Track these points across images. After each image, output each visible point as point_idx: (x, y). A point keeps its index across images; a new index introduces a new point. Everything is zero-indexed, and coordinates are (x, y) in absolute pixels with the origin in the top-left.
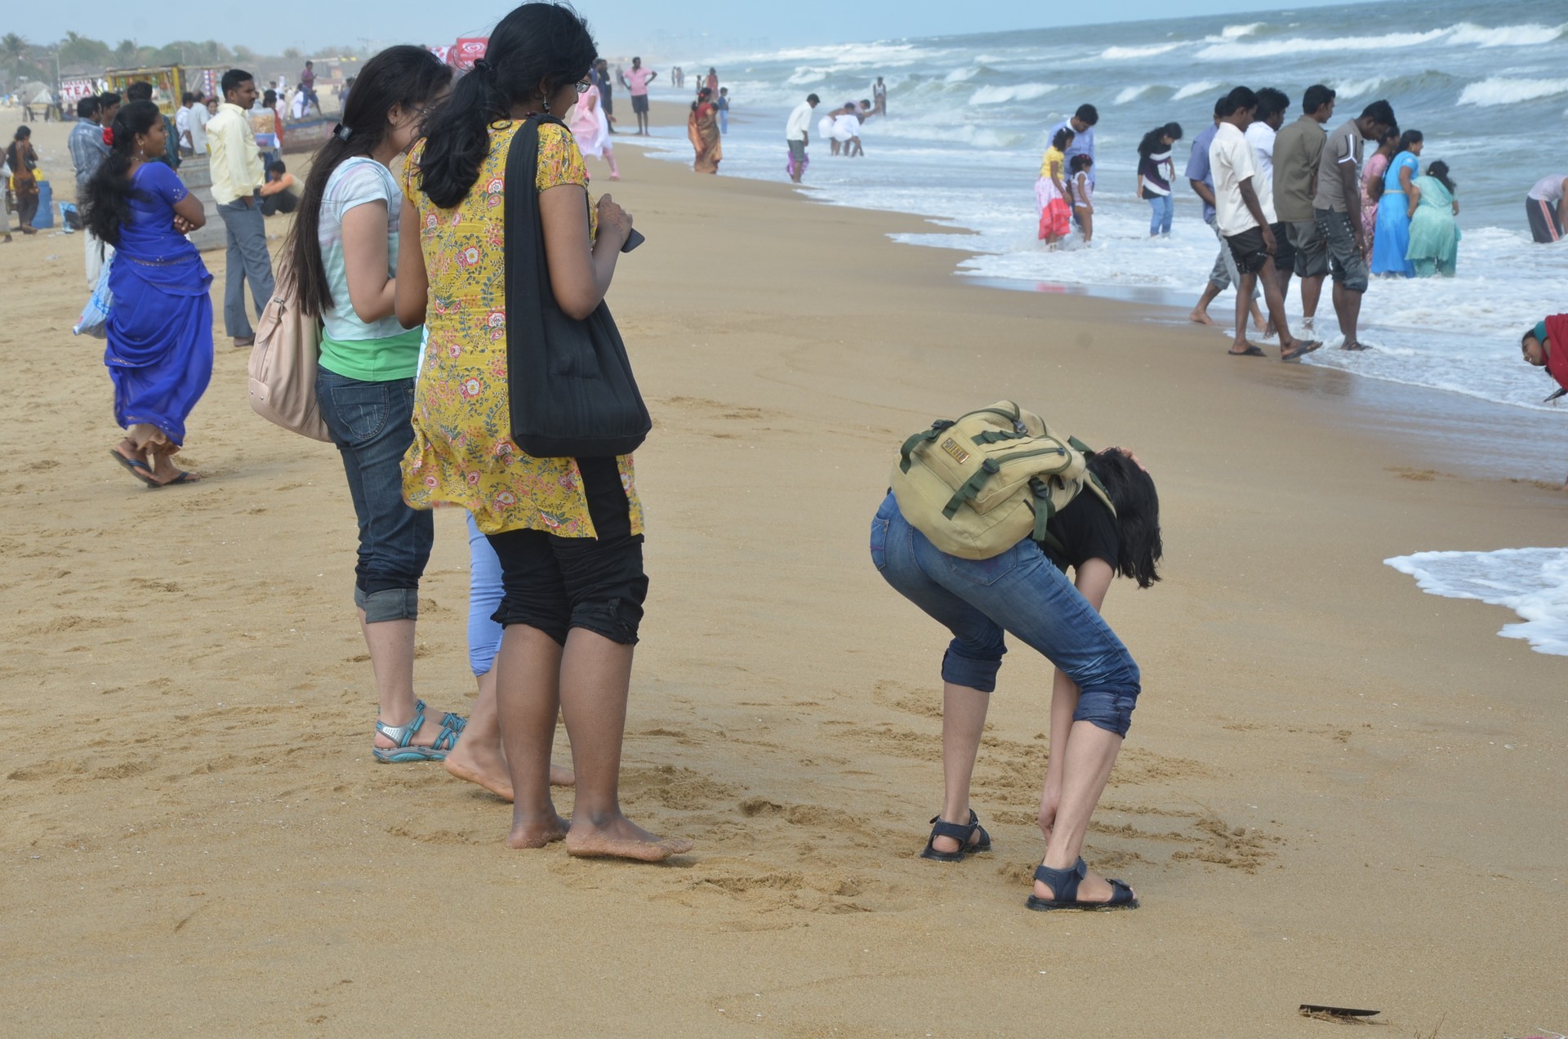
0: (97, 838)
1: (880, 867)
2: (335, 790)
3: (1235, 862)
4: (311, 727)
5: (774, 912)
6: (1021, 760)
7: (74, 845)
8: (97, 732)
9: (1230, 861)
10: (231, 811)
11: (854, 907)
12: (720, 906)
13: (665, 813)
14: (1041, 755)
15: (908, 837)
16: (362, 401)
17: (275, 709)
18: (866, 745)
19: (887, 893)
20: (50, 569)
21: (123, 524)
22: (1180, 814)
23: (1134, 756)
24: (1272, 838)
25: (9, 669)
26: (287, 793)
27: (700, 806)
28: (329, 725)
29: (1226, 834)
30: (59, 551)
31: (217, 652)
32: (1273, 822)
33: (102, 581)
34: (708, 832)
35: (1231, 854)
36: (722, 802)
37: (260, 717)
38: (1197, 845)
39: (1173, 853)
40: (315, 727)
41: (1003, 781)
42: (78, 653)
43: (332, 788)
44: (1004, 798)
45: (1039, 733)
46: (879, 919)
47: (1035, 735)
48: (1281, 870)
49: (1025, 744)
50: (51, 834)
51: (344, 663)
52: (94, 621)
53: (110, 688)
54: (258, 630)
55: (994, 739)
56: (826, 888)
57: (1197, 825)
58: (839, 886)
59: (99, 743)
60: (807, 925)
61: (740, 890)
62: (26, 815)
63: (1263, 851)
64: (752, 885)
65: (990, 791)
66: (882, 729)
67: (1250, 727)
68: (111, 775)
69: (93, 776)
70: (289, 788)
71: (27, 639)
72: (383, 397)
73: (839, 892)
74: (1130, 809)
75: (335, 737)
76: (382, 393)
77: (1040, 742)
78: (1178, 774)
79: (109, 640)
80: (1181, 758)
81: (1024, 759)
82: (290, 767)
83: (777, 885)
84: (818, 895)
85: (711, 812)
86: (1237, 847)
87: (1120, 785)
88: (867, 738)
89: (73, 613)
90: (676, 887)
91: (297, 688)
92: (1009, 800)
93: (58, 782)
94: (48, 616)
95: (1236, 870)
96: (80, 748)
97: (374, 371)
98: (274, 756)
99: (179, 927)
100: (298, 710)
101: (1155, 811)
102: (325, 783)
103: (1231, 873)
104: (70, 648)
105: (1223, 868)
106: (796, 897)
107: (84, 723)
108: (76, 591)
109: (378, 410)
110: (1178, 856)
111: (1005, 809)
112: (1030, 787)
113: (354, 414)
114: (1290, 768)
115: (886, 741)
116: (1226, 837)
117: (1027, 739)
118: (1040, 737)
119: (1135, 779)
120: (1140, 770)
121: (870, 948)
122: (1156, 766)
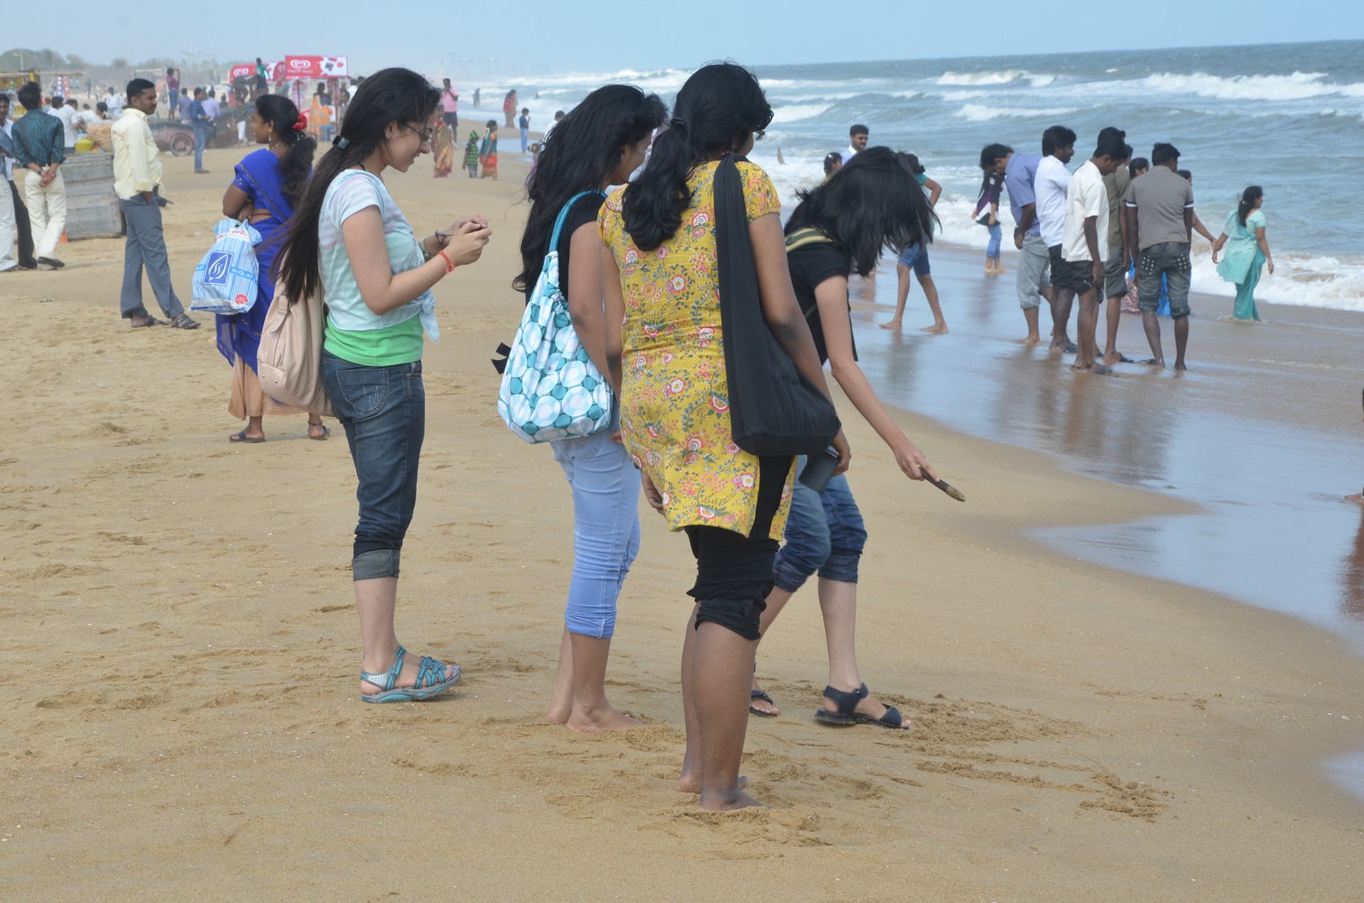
0: (132, 761)
1: (830, 806)
2: (337, 725)
3: (1136, 812)
4: (299, 669)
5: (750, 844)
6: (928, 716)
7: (112, 768)
8: (105, 668)
9: (1131, 810)
10: (246, 741)
11: (817, 842)
12: (701, 837)
13: (633, 754)
14: (944, 713)
15: (847, 781)
16: (364, 383)
17: (261, 652)
18: (791, 699)
19: (842, 830)
20: (21, 521)
21: (75, 483)
22: (1077, 768)
23: (1024, 716)
24: (1161, 791)
25: (8, 609)
26: (294, 727)
27: (662, 749)
28: (315, 667)
29: (1121, 786)
30: (25, 506)
31: (194, 600)
32: (1157, 777)
33: (73, 533)
34: (675, 771)
35: (1130, 804)
37: (250, 658)
38: (1098, 795)
39: (1081, 802)
40: (302, 669)
41: (920, 735)
42: (67, 597)
43: (334, 723)
44: (923, 750)
45: (938, 693)
46: (842, 852)
47: (935, 695)
48: (1175, 820)
49: (929, 703)
50: (88, 757)
51: (314, 613)
52: (76, 569)
53: (107, 629)
54: (227, 582)
55: (902, 697)
56: (790, 824)
57: (1094, 778)
58: (802, 823)
59: (110, 678)
60: (782, 856)
61: (714, 823)
62: (62, 739)
63: (1156, 802)
64: (725, 819)
65: (909, 743)
66: (803, 685)
67: (1118, 693)
68: (130, 706)
69: (115, 707)
70: (293, 722)
71: (17, 583)
72: (384, 379)
73: (801, 828)
74: (1033, 762)
75: (324, 678)
76: (383, 376)
77: (940, 701)
78: (1066, 733)
79: (92, 586)
80: (1065, 719)
81: (930, 716)
82: (290, 703)
83: (747, 820)
84: (785, 830)
85: (672, 754)
86: (1134, 799)
87: (1019, 741)
88: (790, 693)
89: (54, 562)
90: (661, 819)
91: (276, 634)
92: (927, 751)
93: (84, 711)
94: (32, 564)
95: (1138, 818)
96: (94, 681)
97: (377, 357)
98: (273, 693)
99: (227, 842)
100: (282, 654)
101: (1054, 765)
102: (325, 719)
103: (1134, 821)
104: (59, 592)
105: (1125, 816)
106: (767, 831)
107: (90, 659)
108: (50, 542)
109: (379, 391)
110: (1085, 805)
111: (926, 759)
112: (942, 740)
113: (358, 394)
114: (1160, 731)
115: (808, 696)
116: (1121, 790)
117: (929, 699)
118: (940, 696)
119: (1030, 737)
120: (1032, 729)
121: (840, 877)
122: (1045, 726)
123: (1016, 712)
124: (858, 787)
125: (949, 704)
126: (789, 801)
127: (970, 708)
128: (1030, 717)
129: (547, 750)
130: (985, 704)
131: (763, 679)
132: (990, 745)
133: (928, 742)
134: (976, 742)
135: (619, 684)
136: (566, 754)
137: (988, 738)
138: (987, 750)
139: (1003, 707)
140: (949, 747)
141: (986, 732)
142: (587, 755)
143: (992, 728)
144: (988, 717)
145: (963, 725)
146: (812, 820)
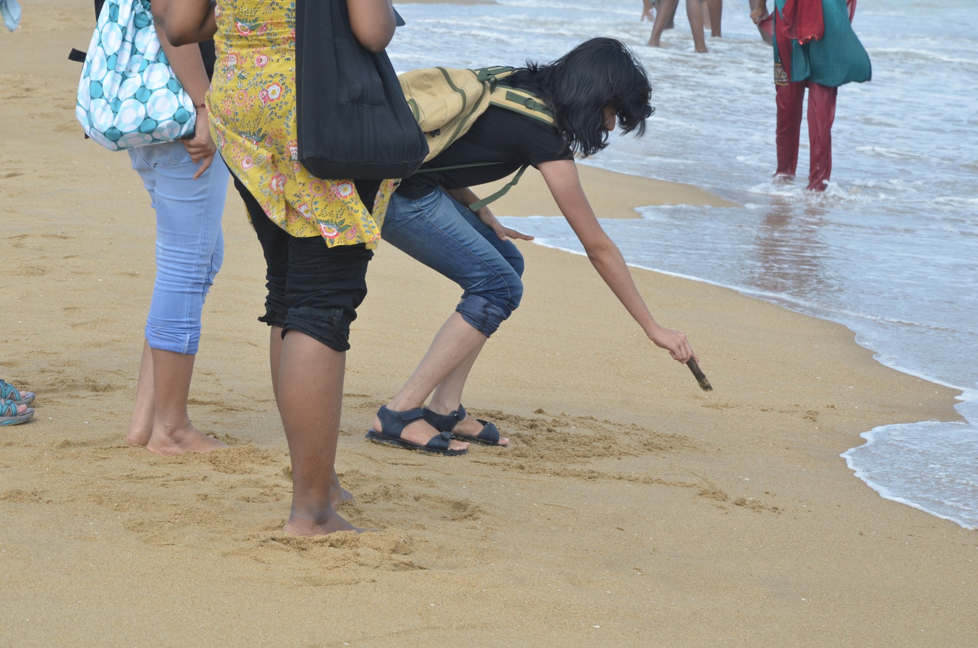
1: (424, 529)
5: (341, 569)
6: (527, 433)
11: (410, 566)
12: (288, 562)
13: (217, 477)
14: (545, 428)
15: (442, 502)
19: (437, 553)
22: (683, 485)
23: (627, 431)
24: (770, 507)
27: (248, 470)
32: (767, 493)
34: (261, 494)
36: (267, 467)
41: (517, 452)
44: (522, 468)
45: (537, 408)
46: (437, 576)
47: (535, 410)
49: (529, 418)
55: (500, 413)
56: (382, 547)
57: (701, 495)
58: (394, 546)
60: (374, 581)
61: (303, 549)
64: (314, 545)
65: (508, 461)
67: (726, 406)
73: (393, 551)
74: (637, 479)
77: (540, 416)
78: (671, 448)
80: (671, 433)
81: (530, 432)
84: (378, 554)
85: (258, 476)
87: (623, 457)
90: (246, 545)
92: (527, 469)
101: (659, 481)
106: (358, 555)
112: (541, 458)
114: (770, 444)
117: (528, 414)
118: (540, 411)
119: (635, 452)
120: (636, 444)
121: (435, 602)
122: (650, 440)
123: (620, 427)
124: (453, 507)
125: (549, 420)
126: (382, 524)
127: (571, 423)
128: (634, 432)
129: (126, 474)
130: (587, 418)
131: (354, 396)
132: (593, 462)
133: (527, 460)
134: (578, 459)
135: (202, 403)
136: (146, 478)
137: (590, 454)
138: (589, 467)
139: (606, 421)
140: (549, 465)
141: (588, 448)
142: (169, 478)
143: (594, 444)
144: (589, 433)
145: (564, 441)
146: (406, 543)
